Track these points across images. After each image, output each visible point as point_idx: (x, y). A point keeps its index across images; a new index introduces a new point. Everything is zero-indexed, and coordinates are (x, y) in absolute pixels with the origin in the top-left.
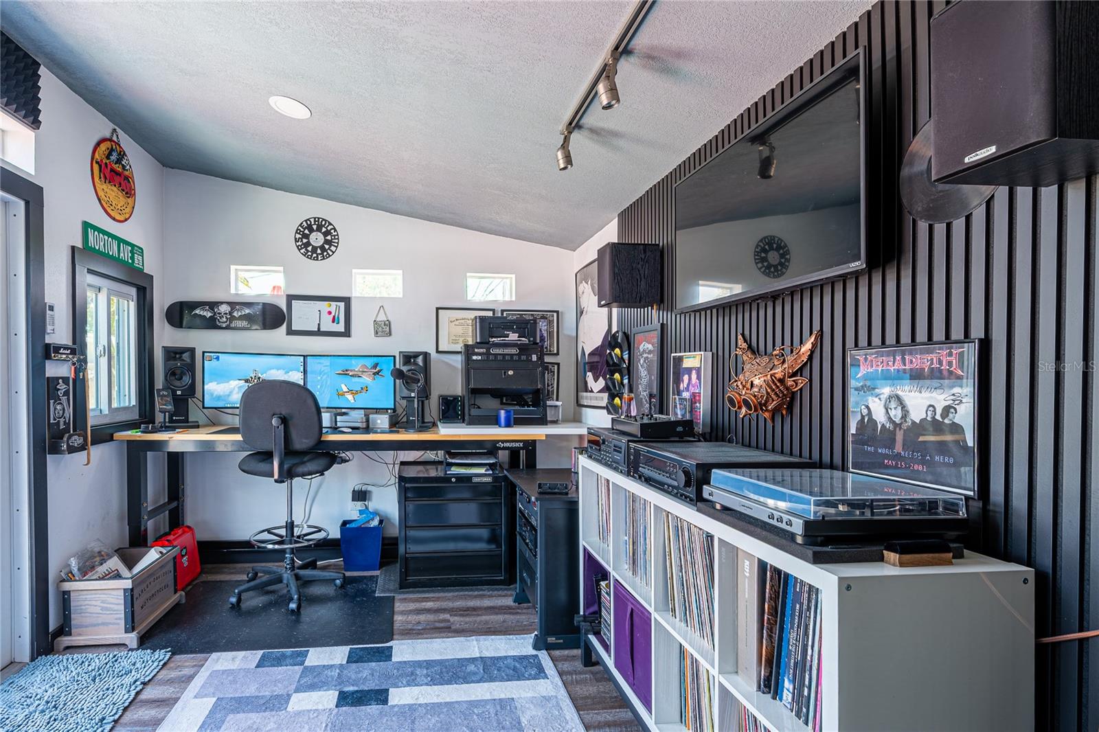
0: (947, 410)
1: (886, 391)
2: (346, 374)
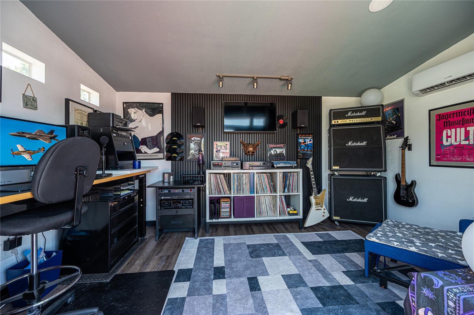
0: (282, 152)
1: (274, 150)
2: (23, 136)
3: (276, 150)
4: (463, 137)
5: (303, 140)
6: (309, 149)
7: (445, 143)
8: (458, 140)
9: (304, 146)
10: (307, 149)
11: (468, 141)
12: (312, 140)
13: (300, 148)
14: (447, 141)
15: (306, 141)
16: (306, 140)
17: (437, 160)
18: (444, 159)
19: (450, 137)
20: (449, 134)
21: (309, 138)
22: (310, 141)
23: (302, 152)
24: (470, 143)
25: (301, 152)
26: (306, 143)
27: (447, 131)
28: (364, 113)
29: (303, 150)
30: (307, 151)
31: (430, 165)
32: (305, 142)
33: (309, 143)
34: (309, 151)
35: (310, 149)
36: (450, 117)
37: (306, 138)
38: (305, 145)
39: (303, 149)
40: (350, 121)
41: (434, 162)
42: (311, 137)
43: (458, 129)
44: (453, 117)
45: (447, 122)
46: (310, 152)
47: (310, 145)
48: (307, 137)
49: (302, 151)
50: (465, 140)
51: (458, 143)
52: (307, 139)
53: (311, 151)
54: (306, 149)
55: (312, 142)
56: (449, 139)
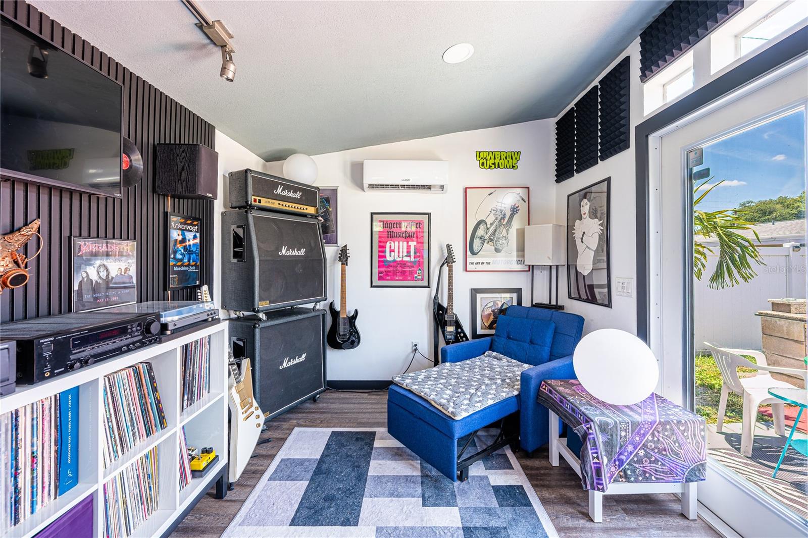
1: (98, 263)
3: (105, 263)
4: (405, 254)
5: (180, 232)
6: (191, 261)
7: (389, 258)
8: (401, 255)
9: (182, 251)
10: (189, 261)
11: (409, 258)
12: (198, 235)
13: (174, 258)
14: (390, 256)
15: (187, 238)
16: (186, 233)
17: (380, 278)
18: (388, 278)
19: (394, 251)
20: (392, 248)
21: (192, 228)
22: (195, 237)
23: (179, 269)
24: (411, 260)
25: (176, 268)
26: (187, 243)
27: (391, 243)
28: (298, 195)
29: (179, 264)
30: (189, 265)
31: (372, 286)
32: (183, 241)
33: (192, 242)
34: (192, 266)
35: (193, 262)
36: (394, 227)
37: (186, 230)
38: (185, 248)
39: (181, 260)
40: (279, 204)
41: (376, 282)
42: (195, 225)
43: (401, 243)
44: (397, 228)
45: (390, 231)
46: (192, 269)
47: (194, 251)
48: (188, 224)
49: (178, 266)
50: (406, 256)
51: (400, 259)
52: (189, 231)
53: (195, 265)
54: (186, 260)
55: (197, 241)
56: (392, 253)
